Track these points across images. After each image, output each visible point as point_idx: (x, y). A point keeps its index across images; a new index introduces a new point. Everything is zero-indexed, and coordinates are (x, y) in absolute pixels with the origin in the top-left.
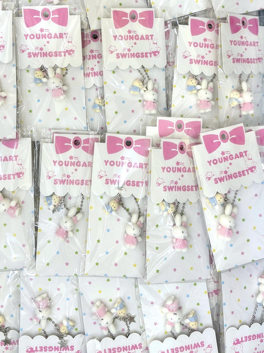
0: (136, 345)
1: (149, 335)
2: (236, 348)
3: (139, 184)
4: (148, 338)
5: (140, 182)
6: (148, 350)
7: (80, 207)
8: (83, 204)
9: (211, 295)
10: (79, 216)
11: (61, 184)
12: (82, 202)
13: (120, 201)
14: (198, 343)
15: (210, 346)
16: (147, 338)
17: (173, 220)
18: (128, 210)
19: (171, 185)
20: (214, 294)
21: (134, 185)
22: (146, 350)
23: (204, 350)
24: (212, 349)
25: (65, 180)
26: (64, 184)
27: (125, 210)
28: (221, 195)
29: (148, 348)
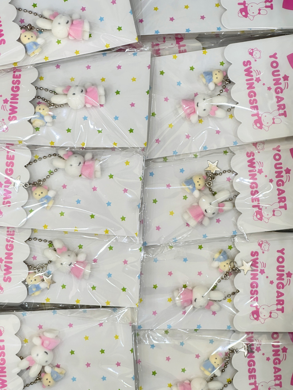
0: (249, 161)
1: (234, 142)
2: (253, 13)
3: (11, 156)
4: (237, 143)
5: (7, 154)
6: (257, 143)
7: (48, 243)
8: (43, 238)
9: (182, 48)
10: (57, 245)
11: (11, 272)
12: (41, 240)
13: (35, 184)
14: (245, 70)
15: (251, 51)
16: (237, 145)
17: (61, 107)
18: (51, 173)
19: (8, 109)
20: (181, 43)
21: (12, 164)
22: (257, 146)
23: (256, 61)
24: (256, 49)
25: (5, 266)
26: (11, 268)
27: (51, 176)
28: (21, 35)
29: (254, 143)
